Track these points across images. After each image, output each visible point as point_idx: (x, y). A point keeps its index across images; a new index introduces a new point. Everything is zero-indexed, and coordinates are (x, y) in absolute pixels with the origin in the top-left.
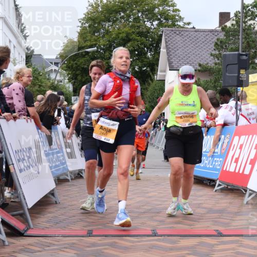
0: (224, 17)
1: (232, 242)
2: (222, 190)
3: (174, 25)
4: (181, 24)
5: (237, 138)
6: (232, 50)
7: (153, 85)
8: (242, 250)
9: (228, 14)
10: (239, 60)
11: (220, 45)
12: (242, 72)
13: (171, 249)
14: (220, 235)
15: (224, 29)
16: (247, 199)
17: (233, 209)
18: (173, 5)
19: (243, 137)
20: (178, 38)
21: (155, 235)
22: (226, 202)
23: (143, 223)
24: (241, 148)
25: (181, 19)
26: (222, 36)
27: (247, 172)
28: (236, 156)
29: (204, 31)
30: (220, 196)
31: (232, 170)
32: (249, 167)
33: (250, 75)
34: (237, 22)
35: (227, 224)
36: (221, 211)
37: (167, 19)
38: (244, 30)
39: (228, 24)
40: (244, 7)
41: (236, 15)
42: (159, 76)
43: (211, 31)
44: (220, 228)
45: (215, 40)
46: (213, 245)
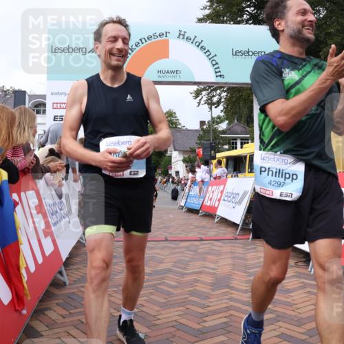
0: (202, 123)
1: (208, 244)
2: (203, 216)
3: (176, 127)
4: (180, 126)
5: (210, 187)
6: (207, 140)
7: (165, 159)
8: (213, 248)
9: (205, 122)
10: (211, 146)
11: (200, 138)
12: (213, 152)
13: (175, 248)
14: (202, 240)
15: (202, 129)
16: (216, 220)
17: (208, 226)
18: (176, 117)
19: (214, 187)
20: (178, 134)
21: (166, 240)
22: (205, 222)
23: (160, 234)
24: (213, 192)
25: (180, 124)
26: (201, 133)
27: (216, 206)
28: (210, 197)
29: (192, 130)
30: (202, 219)
31: (208, 204)
32: (217, 203)
33: (217, 154)
34: (209, 126)
35: (206, 234)
36: (203, 227)
37: (172, 124)
38: (213, 130)
39: (205, 127)
40: (212, 118)
41: (208, 123)
42: (168, 154)
43: (196, 131)
44: (202, 237)
45: (198, 135)
46: (198, 246)
